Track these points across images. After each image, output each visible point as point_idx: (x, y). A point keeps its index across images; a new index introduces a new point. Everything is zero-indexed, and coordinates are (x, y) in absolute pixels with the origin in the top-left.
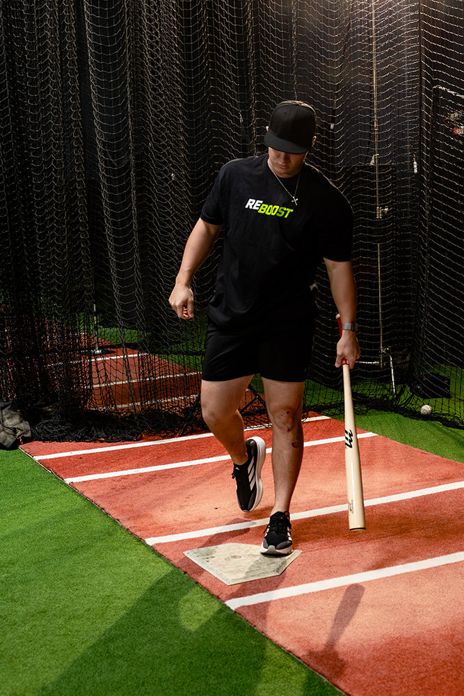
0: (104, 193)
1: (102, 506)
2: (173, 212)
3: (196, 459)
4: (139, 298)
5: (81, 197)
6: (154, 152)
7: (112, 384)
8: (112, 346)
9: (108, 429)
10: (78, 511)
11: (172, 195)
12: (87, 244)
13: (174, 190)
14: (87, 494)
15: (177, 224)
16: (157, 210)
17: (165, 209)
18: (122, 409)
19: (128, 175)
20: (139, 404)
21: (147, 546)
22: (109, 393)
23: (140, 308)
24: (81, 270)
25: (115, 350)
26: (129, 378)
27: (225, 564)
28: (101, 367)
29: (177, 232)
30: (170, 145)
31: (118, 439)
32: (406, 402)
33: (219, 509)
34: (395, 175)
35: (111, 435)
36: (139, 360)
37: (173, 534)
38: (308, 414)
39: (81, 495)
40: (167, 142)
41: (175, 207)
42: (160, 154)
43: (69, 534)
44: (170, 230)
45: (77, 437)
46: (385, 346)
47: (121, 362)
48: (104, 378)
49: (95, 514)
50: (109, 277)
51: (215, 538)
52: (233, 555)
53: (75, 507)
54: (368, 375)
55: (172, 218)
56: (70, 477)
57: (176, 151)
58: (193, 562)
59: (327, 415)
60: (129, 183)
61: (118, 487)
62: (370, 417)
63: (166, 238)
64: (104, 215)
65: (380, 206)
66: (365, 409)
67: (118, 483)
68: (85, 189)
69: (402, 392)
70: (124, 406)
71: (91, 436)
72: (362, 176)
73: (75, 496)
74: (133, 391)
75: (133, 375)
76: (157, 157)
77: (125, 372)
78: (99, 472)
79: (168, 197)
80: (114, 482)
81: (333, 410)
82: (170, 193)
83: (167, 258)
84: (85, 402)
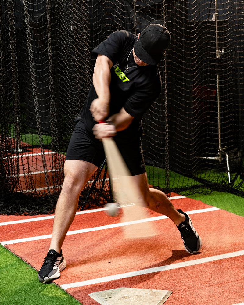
0: (29, 39)
1: (28, 261)
2: (77, 53)
3: (93, 227)
4: (53, 113)
5: (13, 43)
6: (64, 11)
7: (33, 173)
8: (30, 147)
9: (30, 206)
10: (12, 265)
11: (77, 41)
12: (16, 75)
13: (78, 38)
14: (17, 253)
15: (80, 61)
16: (66, 52)
17: (71, 51)
18: (40, 191)
19: (46, 27)
20: (52, 187)
21: (62, 290)
22: (31, 180)
23: (54, 120)
24: (12, 94)
25: (31, 149)
26: (45, 169)
27: (118, 302)
28: (25, 162)
29: (79, 67)
30: (75, 6)
31: (37, 213)
32: (238, 186)
33: (111, 263)
34: (232, 27)
35: (32, 210)
36: (52, 157)
37: (80, 281)
38: (170, 194)
39: (13, 253)
40: (73, 4)
41: (78, 49)
42: (68, 13)
43: (6, 282)
44: (75, 66)
45: (8, 212)
46: (223, 146)
47: (40, 158)
48: (27, 170)
49: (23, 267)
50: (32, 98)
51: (110, 284)
52: (124, 296)
53: (9, 263)
54: (213, 167)
55: (76, 57)
56: (4, 240)
57: (80, 11)
58: (96, 302)
59: (184, 195)
60: (46, 33)
61: (39, 247)
62: (214, 196)
63: (72, 71)
64: (28, 55)
65: (218, 49)
66: (210, 191)
67: (39, 245)
68: (15, 37)
69: (236, 178)
70: (41, 189)
71: (18, 211)
72: (209, 28)
73: (9, 255)
74: (48, 179)
75: (48, 167)
76: (66, 15)
77: (42, 165)
78: (25, 237)
79: (73, 43)
80: (36, 244)
81: (188, 192)
82: (75, 40)
83: (73, 85)
84: (14, 187)
